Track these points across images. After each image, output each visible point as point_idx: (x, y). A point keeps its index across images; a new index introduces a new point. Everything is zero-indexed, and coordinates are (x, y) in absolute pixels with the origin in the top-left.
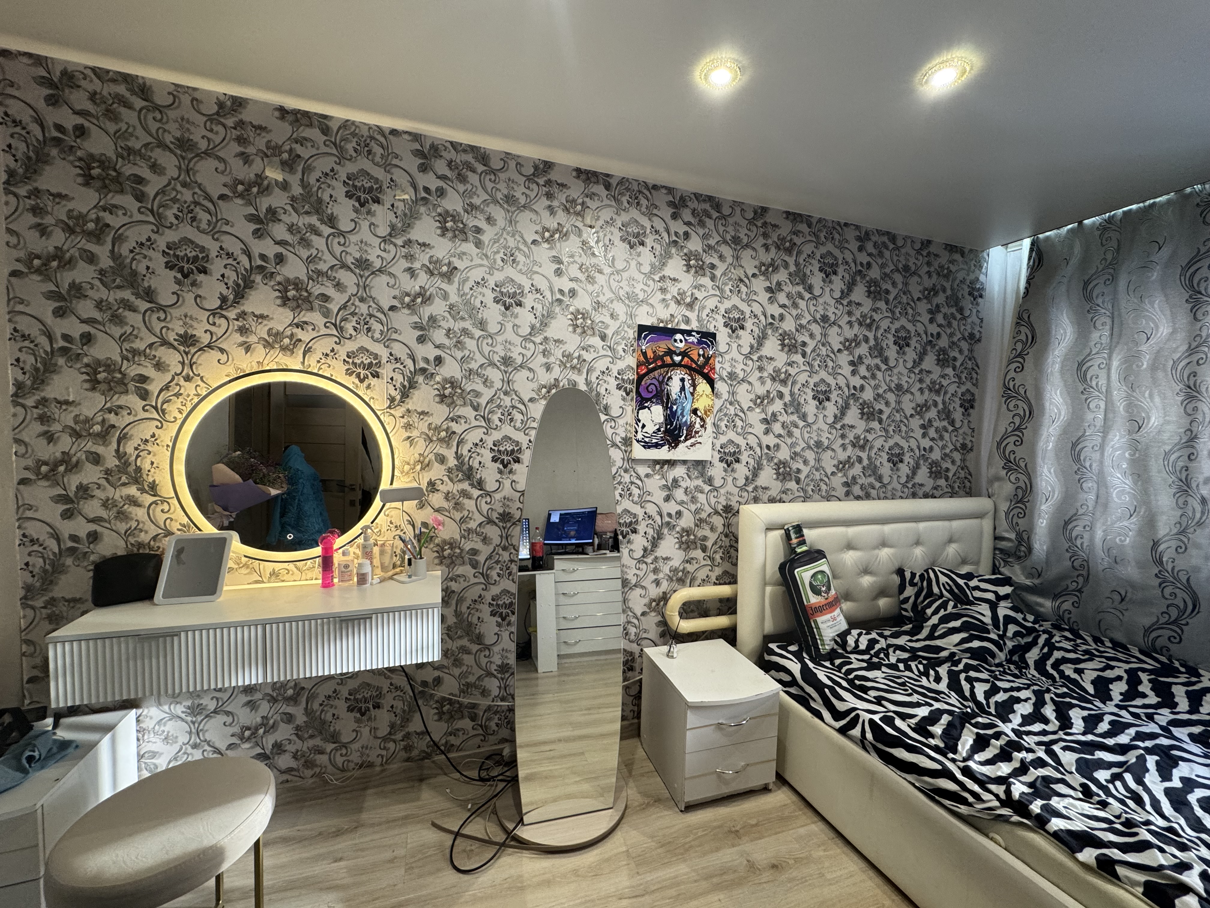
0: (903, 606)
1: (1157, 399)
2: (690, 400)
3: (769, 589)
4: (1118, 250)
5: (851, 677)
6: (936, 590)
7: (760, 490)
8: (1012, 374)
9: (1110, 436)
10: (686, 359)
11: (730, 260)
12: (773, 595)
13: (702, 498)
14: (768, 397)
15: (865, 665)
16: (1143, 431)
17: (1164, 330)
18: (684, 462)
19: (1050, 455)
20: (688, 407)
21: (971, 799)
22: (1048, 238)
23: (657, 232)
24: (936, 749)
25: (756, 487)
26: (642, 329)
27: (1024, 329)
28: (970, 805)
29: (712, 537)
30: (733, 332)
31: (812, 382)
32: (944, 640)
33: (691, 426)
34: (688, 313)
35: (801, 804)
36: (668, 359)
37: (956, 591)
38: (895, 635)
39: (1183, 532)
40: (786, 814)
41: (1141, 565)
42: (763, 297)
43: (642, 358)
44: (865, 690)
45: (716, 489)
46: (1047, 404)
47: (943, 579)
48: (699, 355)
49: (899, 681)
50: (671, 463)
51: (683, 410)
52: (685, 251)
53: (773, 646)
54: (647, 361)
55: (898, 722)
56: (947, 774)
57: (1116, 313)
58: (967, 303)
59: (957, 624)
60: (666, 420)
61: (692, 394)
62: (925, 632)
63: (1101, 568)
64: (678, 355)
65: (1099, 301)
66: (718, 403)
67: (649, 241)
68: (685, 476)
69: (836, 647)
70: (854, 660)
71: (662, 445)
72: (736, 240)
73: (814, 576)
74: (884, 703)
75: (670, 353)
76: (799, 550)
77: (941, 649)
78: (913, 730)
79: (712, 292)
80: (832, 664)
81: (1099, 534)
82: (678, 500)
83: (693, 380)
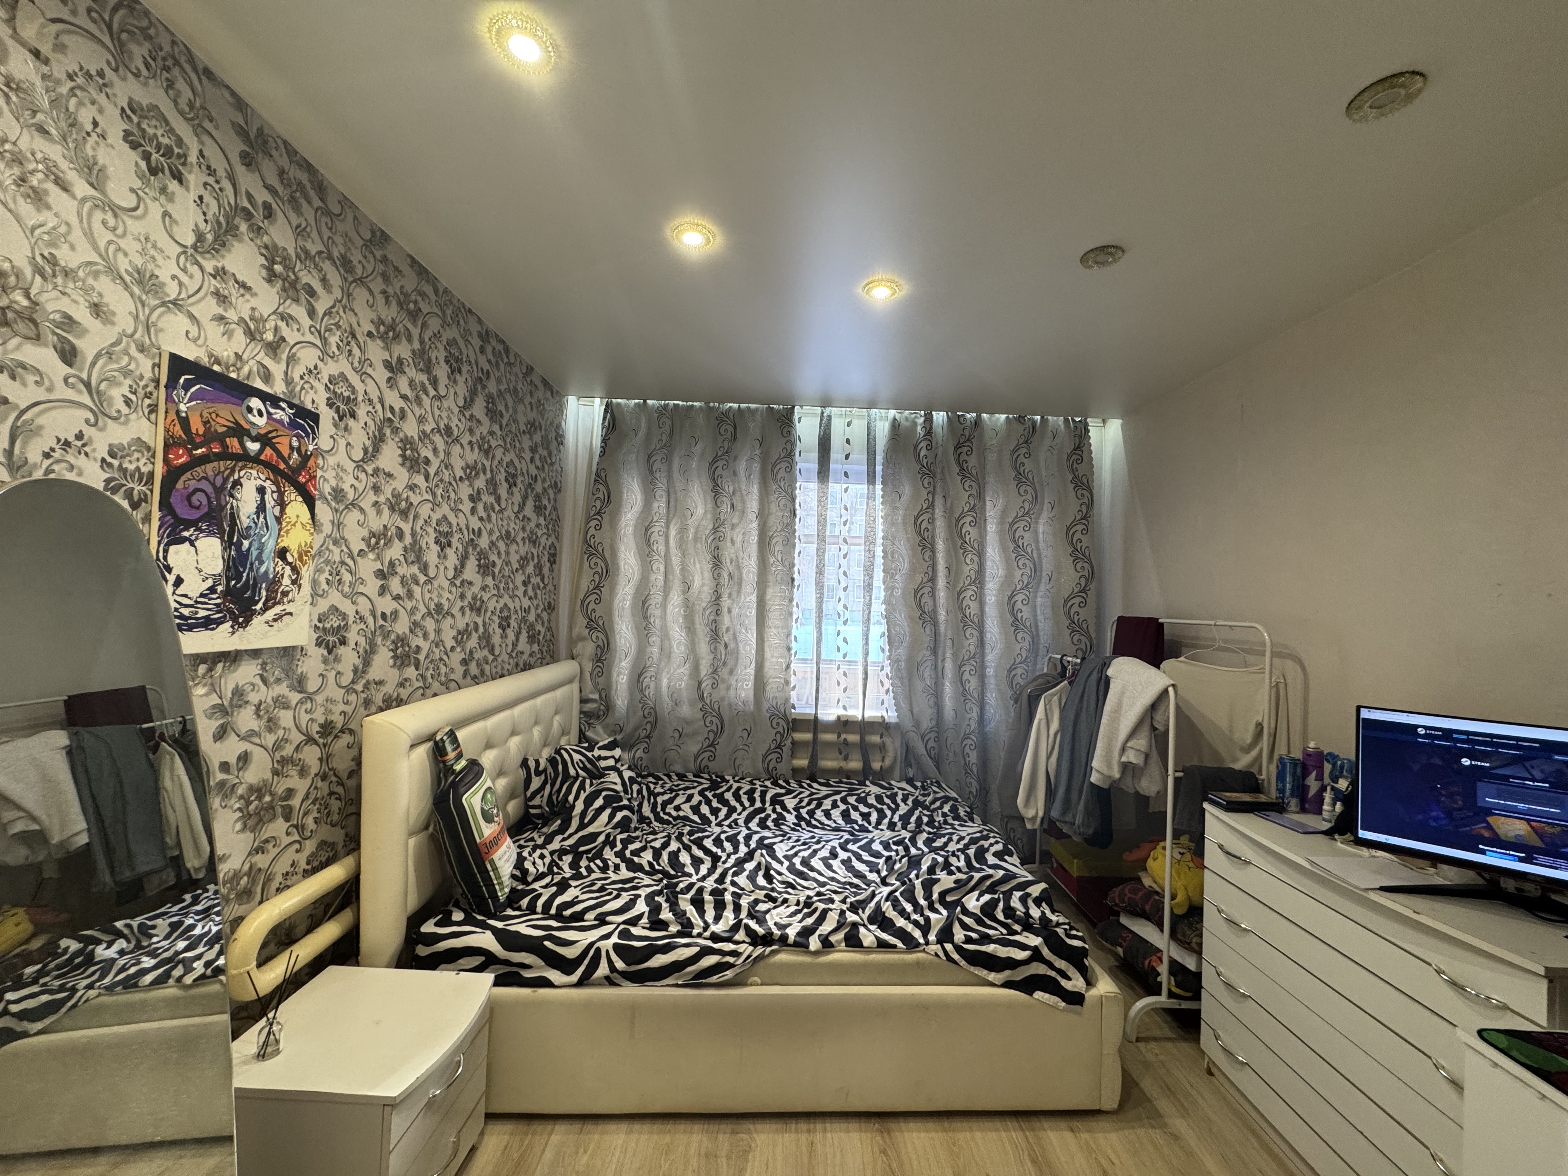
0: (531, 803)
1: (698, 566)
2: (275, 533)
3: (412, 842)
4: (672, 434)
5: (553, 911)
6: (572, 772)
7: (373, 686)
8: (592, 531)
9: (671, 596)
10: (268, 451)
11: (338, 293)
12: (418, 848)
13: (286, 718)
14: (385, 535)
15: (554, 889)
16: (691, 591)
17: (700, 510)
18: (255, 653)
19: (627, 613)
20: (270, 546)
21: (731, 960)
22: (619, 404)
23: (211, 172)
24: (680, 934)
25: (368, 682)
26: (178, 364)
27: (601, 487)
28: (731, 966)
29: (301, 786)
30: (341, 419)
31: (436, 516)
32: (596, 824)
33: (274, 582)
34: (268, 362)
36: (233, 444)
37: (589, 766)
38: (549, 839)
39: (715, 671)
41: (692, 704)
42: (381, 374)
43: (178, 430)
44: (579, 916)
45: (310, 698)
46: (622, 564)
47: (577, 757)
48: (292, 448)
49: (595, 888)
50: (232, 658)
51: (261, 549)
52: (266, 239)
53: (429, 927)
54: (190, 440)
55: (635, 931)
56: (706, 951)
57: (671, 490)
58: (554, 448)
59: (599, 802)
60: (227, 568)
61: (279, 520)
62: (575, 824)
63: (667, 711)
64: (254, 439)
65: (658, 476)
66: (318, 540)
67: (195, 178)
68: (258, 681)
69: (515, 884)
70: (541, 890)
71: (219, 622)
72: (346, 264)
73: (484, 797)
74: (609, 918)
75: (239, 431)
76: (458, 767)
77: (594, 836)
78: (651, 929)
79: (309, 337)
80: (519, 909)
81: (665, 682)
82: (243, 730)
83: (281, 494)
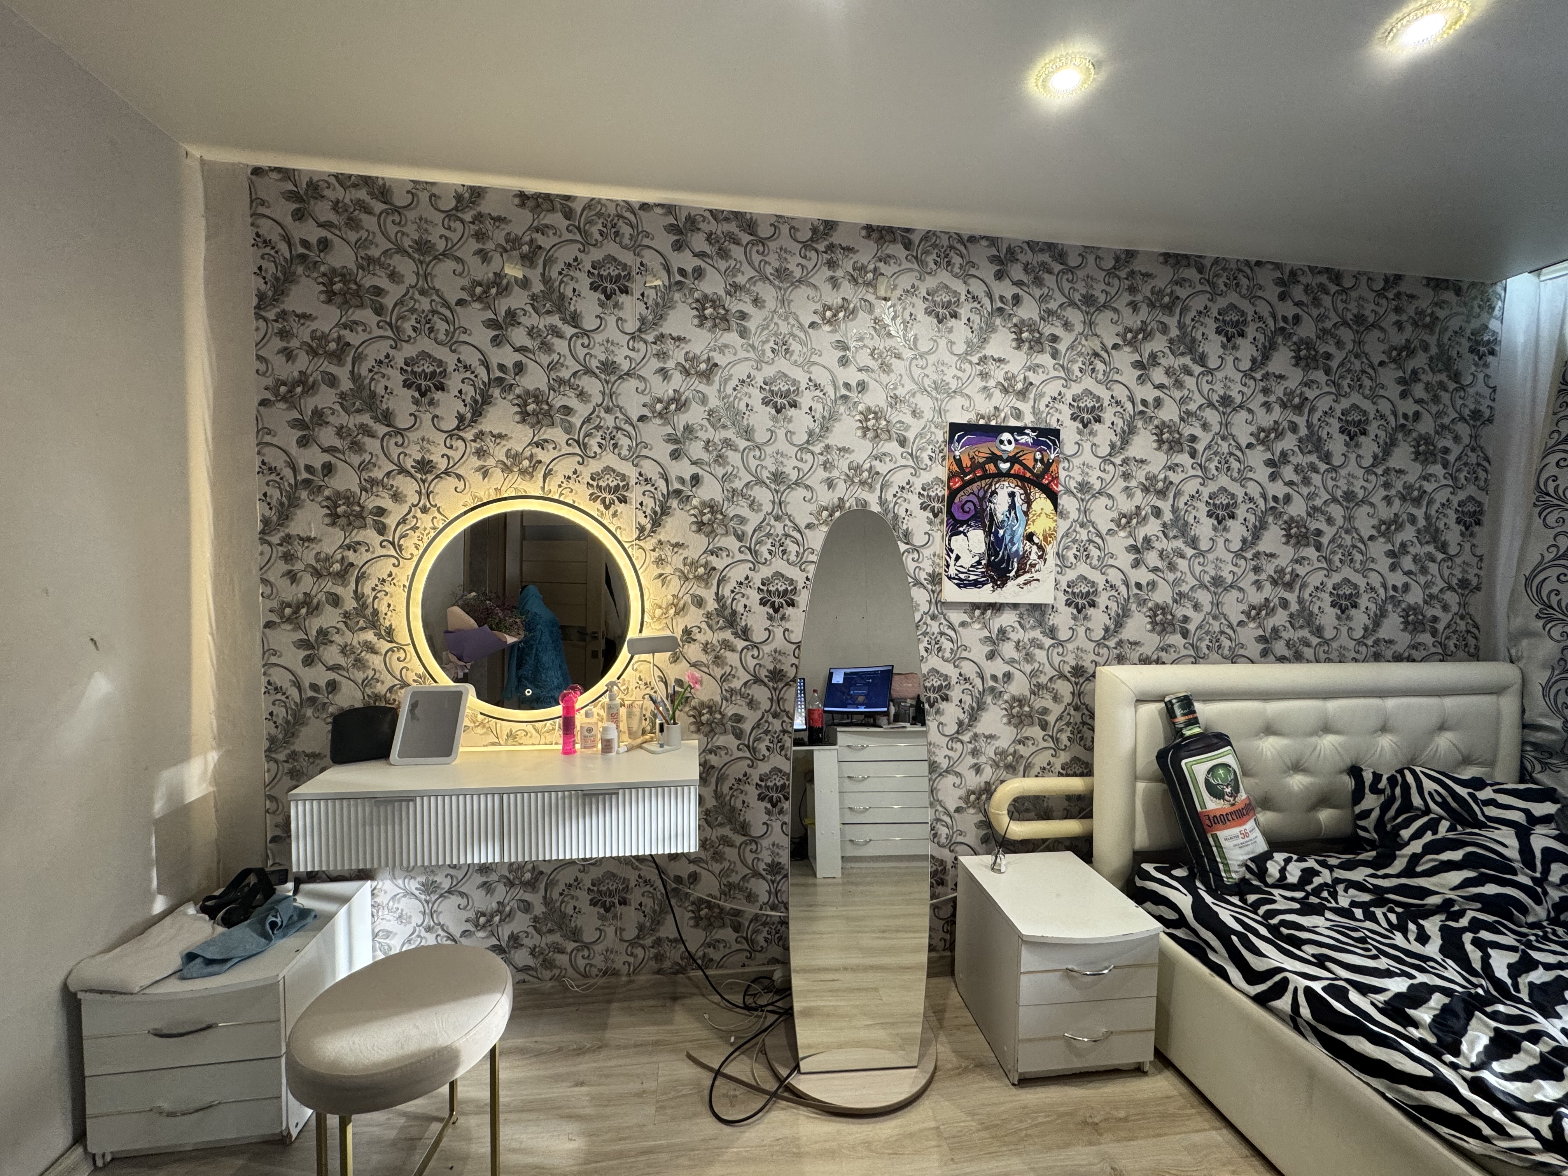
0: (1361, 823)
2: (1023, 523)
3: (1141, 786)
5: (1274, 921)
6: (1417, 801)
7: (1126, 646)
8: (1552, 470)
10: (1017, 466)
11: (1079, 328)
12: (1147, 793)
13: (1040, 655)
14: (1137, 515)
15: (1297, 906)
18: (1015, 606)
20: (1020, 532)
21: (1487, 1131)
23: (975, 299)
24: (1422, 1044)
25: (1121, 641)
26: (955, 428)
28: (1486, 1139)
29: (1056, 710)
30: (1085, 426)
31: (1206, 492)
32: (1435, 879)
33: (1024, 558)
34: (1019, 405)
35: (1194, 1099)
36: (991, 468)
37: (1454, 804)
38: (1347, 866)
40: (1171, 1110)
42: (1130, 375)
43: (955, 468)
44: (1298, 943)
45: (1061, 644)
47: (1429, 785)
48: (1036, 460)
49: (1354, 935)
50: (997, 608)
51: (1013, 535)
52: (1015, 320)
53: (1149, 867)
54: (963, 471)
55: (1354, 996)
56: (1443, 1086)
58: (1467, 365)
59: (1456, 855)
60: (989, 549)
61: (1026, 514)
62: (1399, 865)
64: (1005, 461)
66: (1063, 526)
67: (964, 311)
68: (1017, 625)
69: (1248, 876)
70: (1278, 898)
71: (984, 584)
72: (1089, 300)
73: (1212, 770)
74: (1330, 965)
75: (994, 458)
76: (1187, 733)
77: (1427, 892)
78: (1381, 1011)
79: (1054, 373)
80: (1244, 901)
82: (1007, 657)
83: (1028, 495)
